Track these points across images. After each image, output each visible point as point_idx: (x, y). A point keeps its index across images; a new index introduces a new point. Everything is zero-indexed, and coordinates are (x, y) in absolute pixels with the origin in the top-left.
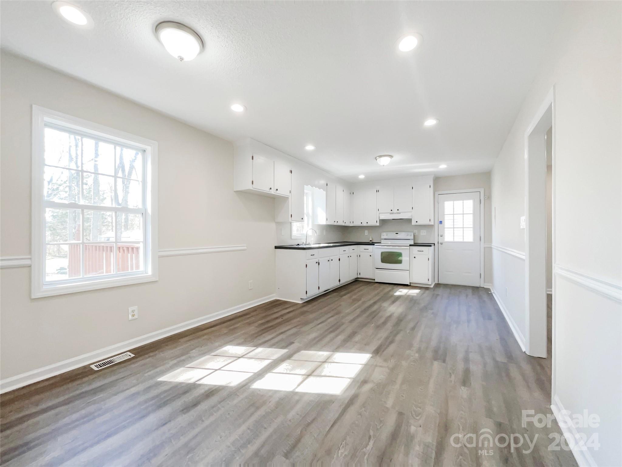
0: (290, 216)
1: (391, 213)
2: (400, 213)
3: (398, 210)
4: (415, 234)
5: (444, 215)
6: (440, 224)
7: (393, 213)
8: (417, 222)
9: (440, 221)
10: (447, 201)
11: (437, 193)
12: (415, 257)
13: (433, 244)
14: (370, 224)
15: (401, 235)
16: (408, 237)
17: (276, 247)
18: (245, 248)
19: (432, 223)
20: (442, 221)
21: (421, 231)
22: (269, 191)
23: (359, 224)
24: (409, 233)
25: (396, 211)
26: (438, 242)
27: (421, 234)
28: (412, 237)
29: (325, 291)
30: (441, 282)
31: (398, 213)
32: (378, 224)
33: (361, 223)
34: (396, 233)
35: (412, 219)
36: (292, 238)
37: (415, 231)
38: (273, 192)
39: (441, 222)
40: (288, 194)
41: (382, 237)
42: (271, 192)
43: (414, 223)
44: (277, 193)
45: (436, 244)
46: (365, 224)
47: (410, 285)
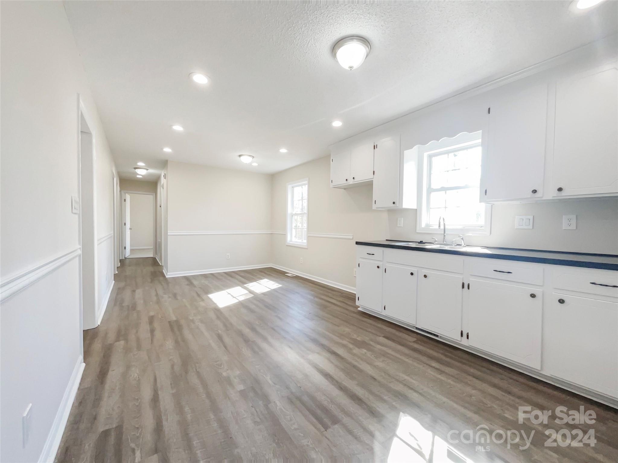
0: (374, 202)
17: (357, 243)
22: (346, 183)
38: (351, 182)
42: (349, 183)
44: (357, 181)
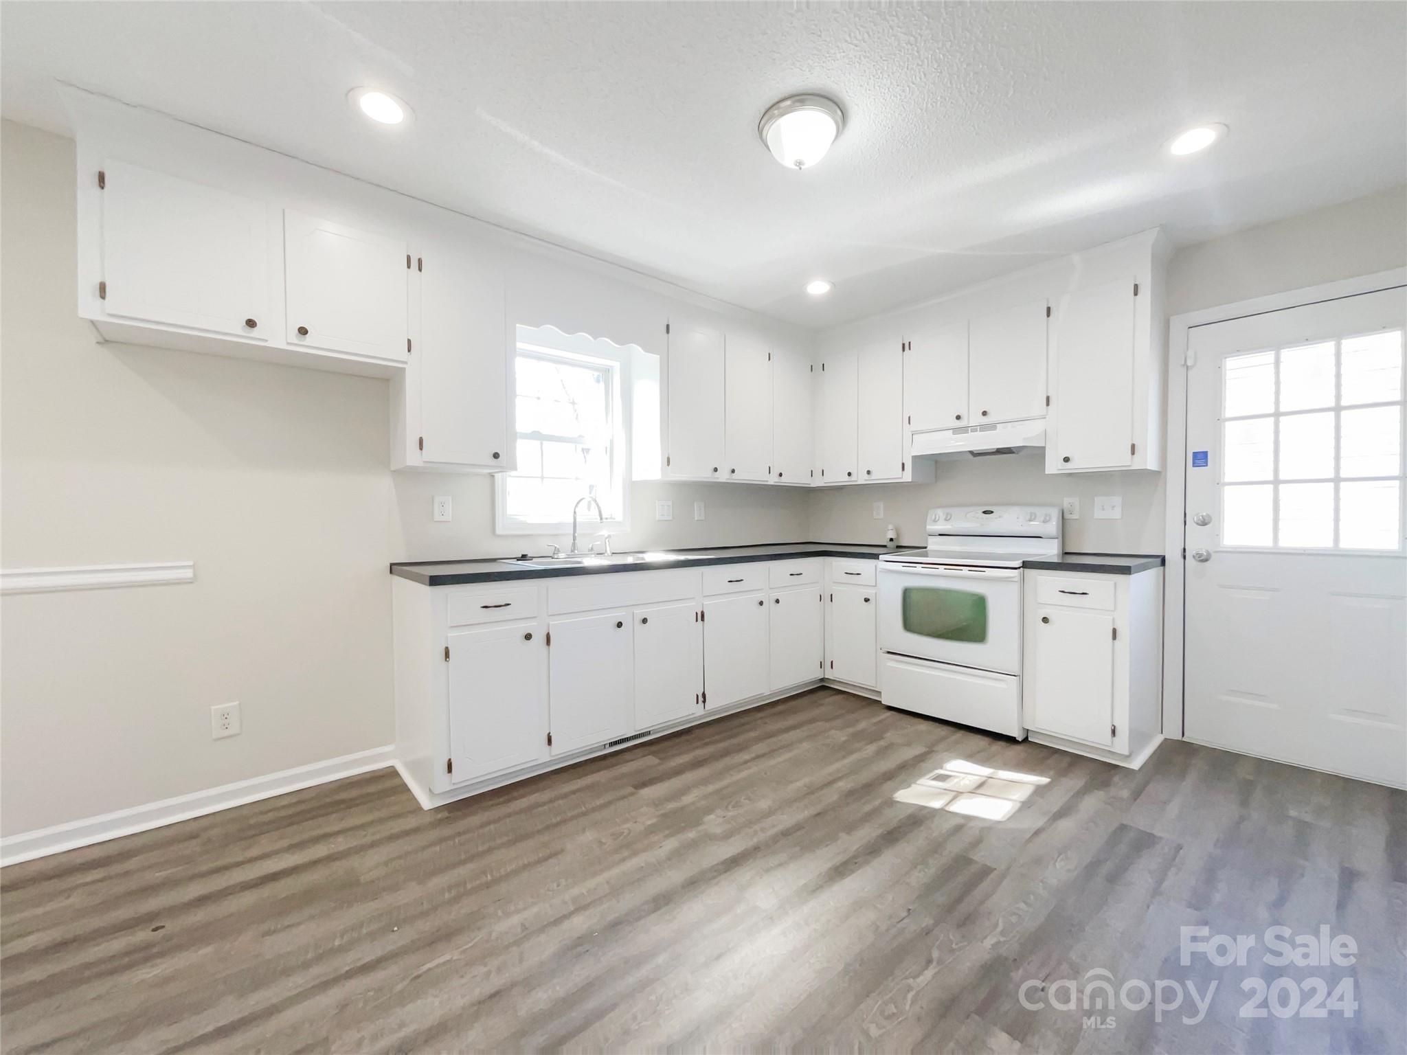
0: (416, 445)
1: (956, 431)
2: (992, 427)
3: (984, 413)
4: (1067, 516)
5: (1218, 421)
6: (1194, 465)
7: (964, 430)
8: (1066, 460)
9: (1195, 454)
10: (1239, 351)
11: (1178, 324)
12: (1045, 620)
13: (1159, 560)
14: (879, 476)
15: (1009, 519)
16: (1035, 527)
18: (188, 574)
19: (1149, 460)
20: (1205, 454)
21: (1099, 500)
23: (842, 479)
24: (1040, 512)
25: (976, 419)
26: (1184, 550)
27: (1098, 514)
28: (1052, 527)
29: (612, 744)
30: (1192, 736)
31: (983, 428)
32: (907, 477)
33: (849, 474)
34: (985, 512)
35: (1043, 448)
36: (498, 532)
37: (1066, 502)
38: (276, 340)
39: (1201, 458)
40: (400, 353)
41: (931, 527)
42: (261, 341)
43: (1053, 465)
44: (312, 348)
45: (1173, 557)
46: (861, 479)
47: (1026, 740)
